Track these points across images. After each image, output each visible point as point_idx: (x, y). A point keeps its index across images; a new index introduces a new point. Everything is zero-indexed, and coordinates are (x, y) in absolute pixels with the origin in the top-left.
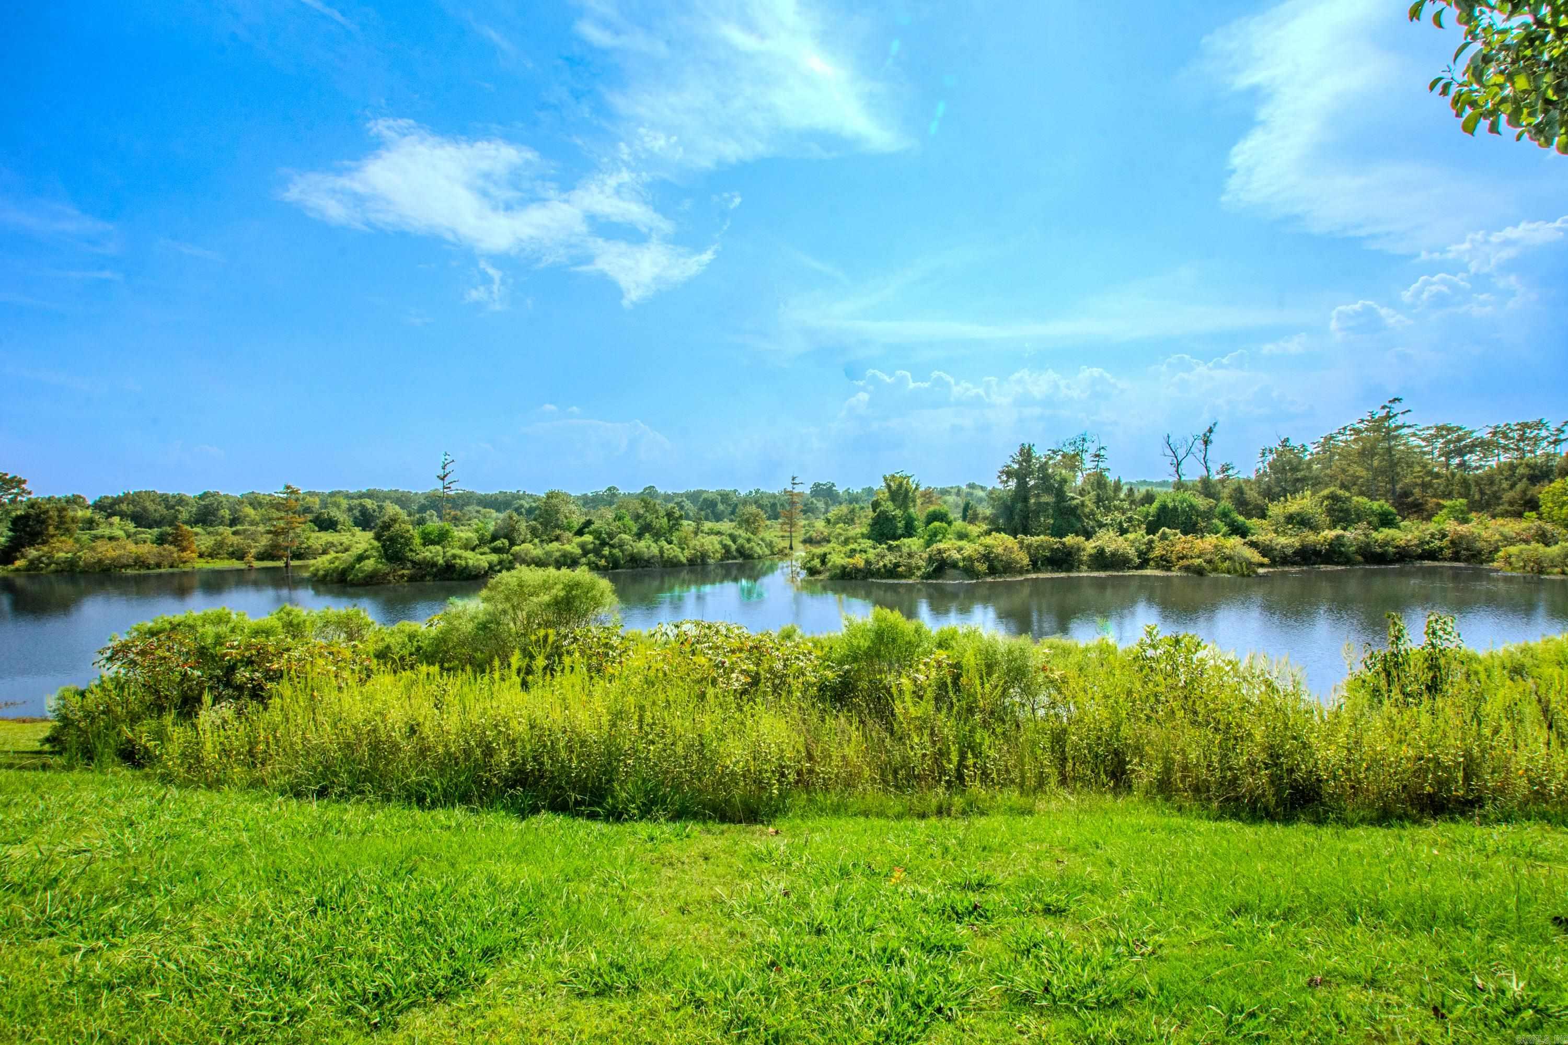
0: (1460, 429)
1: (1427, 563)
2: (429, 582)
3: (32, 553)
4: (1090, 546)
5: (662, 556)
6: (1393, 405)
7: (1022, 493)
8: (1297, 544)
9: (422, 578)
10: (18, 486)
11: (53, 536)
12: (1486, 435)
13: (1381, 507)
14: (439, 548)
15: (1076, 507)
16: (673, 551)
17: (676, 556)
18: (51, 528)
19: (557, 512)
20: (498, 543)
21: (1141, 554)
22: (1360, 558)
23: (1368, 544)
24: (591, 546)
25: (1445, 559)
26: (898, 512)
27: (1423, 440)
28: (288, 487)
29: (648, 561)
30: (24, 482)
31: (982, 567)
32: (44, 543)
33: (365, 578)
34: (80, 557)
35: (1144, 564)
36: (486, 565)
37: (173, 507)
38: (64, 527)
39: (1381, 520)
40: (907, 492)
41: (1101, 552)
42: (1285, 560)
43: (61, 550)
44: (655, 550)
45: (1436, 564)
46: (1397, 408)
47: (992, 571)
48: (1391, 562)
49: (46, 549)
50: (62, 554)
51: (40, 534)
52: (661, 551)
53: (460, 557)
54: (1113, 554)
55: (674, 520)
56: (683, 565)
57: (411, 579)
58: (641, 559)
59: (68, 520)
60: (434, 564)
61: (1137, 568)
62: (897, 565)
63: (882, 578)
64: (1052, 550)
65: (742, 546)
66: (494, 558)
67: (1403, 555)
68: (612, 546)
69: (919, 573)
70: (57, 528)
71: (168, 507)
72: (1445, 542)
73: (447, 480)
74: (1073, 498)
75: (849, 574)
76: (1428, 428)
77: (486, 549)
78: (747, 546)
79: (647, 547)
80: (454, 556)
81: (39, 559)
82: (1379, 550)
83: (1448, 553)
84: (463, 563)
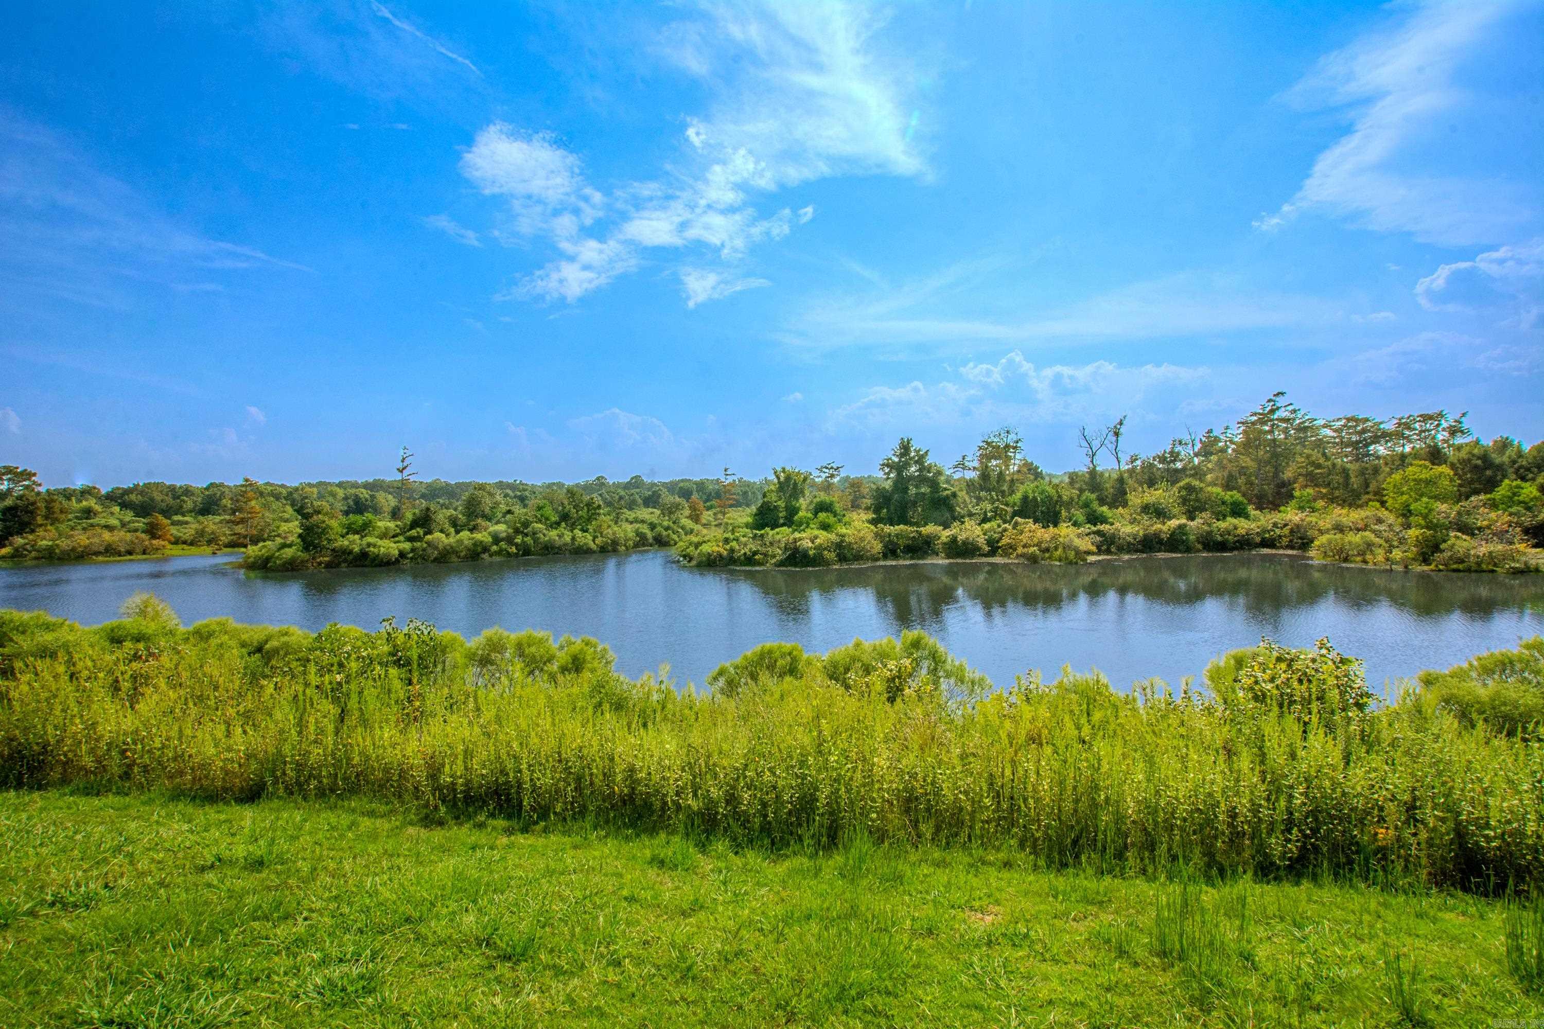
0: (1367, 420)
1: (1266, 551)
2: (344, 568)
3: (19, 541)
4: (945, 535)
5: (573, 543)
6: (1277, 399)
7: (901, 484)
8: (1141, 533)
9: (338, 565)
10: (29, 479)
11: (41, 525)
12: (1390, 426)
13: (1232, 497)
14: (357, 537)
15: (947, 497)
16: (585, 539)
17: (586, 544)
18: (39, 518)
19: (480, 502)
20: (413, 533)
21: (990, 542)
22: (1200, 546)
23: (1209, 533)
24: (504, 535)
25: (1282, 547)
26: (781, 504)
27: (1335, 431)
28: (247, 480)
29: (559, 548)
30: (34, 475)
31: (831, 555)
32: (33, 531)
33: (284, 564)
34: (57, 545)
35: (993, 552)
36: (397, 552)
37: (178, 498)
38: (51, 516)
39: (1232, 510)
40: (795, 484)
41: (954, 540)
42: (1130, 548)
43: (44, 538)
44: (567, 538)
45: (1274, 551)
46: (1281, 401)
47: (842, 558)
48: (1231, 550)
49: (31, 537)
50: (44, 542)
51: (28, 524)
52: (573, 539)
53: (375, 546)
54: (965, 543)
55: (592, 510)
56: (594, 552)
57: (329, 566)
58: (553, 547)
59: (57, 510)
60: (351, 552)
61: (985, 555)
62: (755, 553)
63: (741, 565)
64: (908, 538)
65: (660, 535)
66: (407, 546)
67: (1244, 543)
68: (526, 535)
69: (773, 561)
70: (47, 518)
71: (176, 497)
72: (1286, 531)
73: (406, 472)
74: (946, 489)
75: (714, 561)
76: (1339, 420)
77: (401, 538)
78: (665, 533)
79: (561, 536)
80: (369, 545)
81: (23, 547)
82: (1219, 538)
83: (1285, 541)
84: (376, 550)
